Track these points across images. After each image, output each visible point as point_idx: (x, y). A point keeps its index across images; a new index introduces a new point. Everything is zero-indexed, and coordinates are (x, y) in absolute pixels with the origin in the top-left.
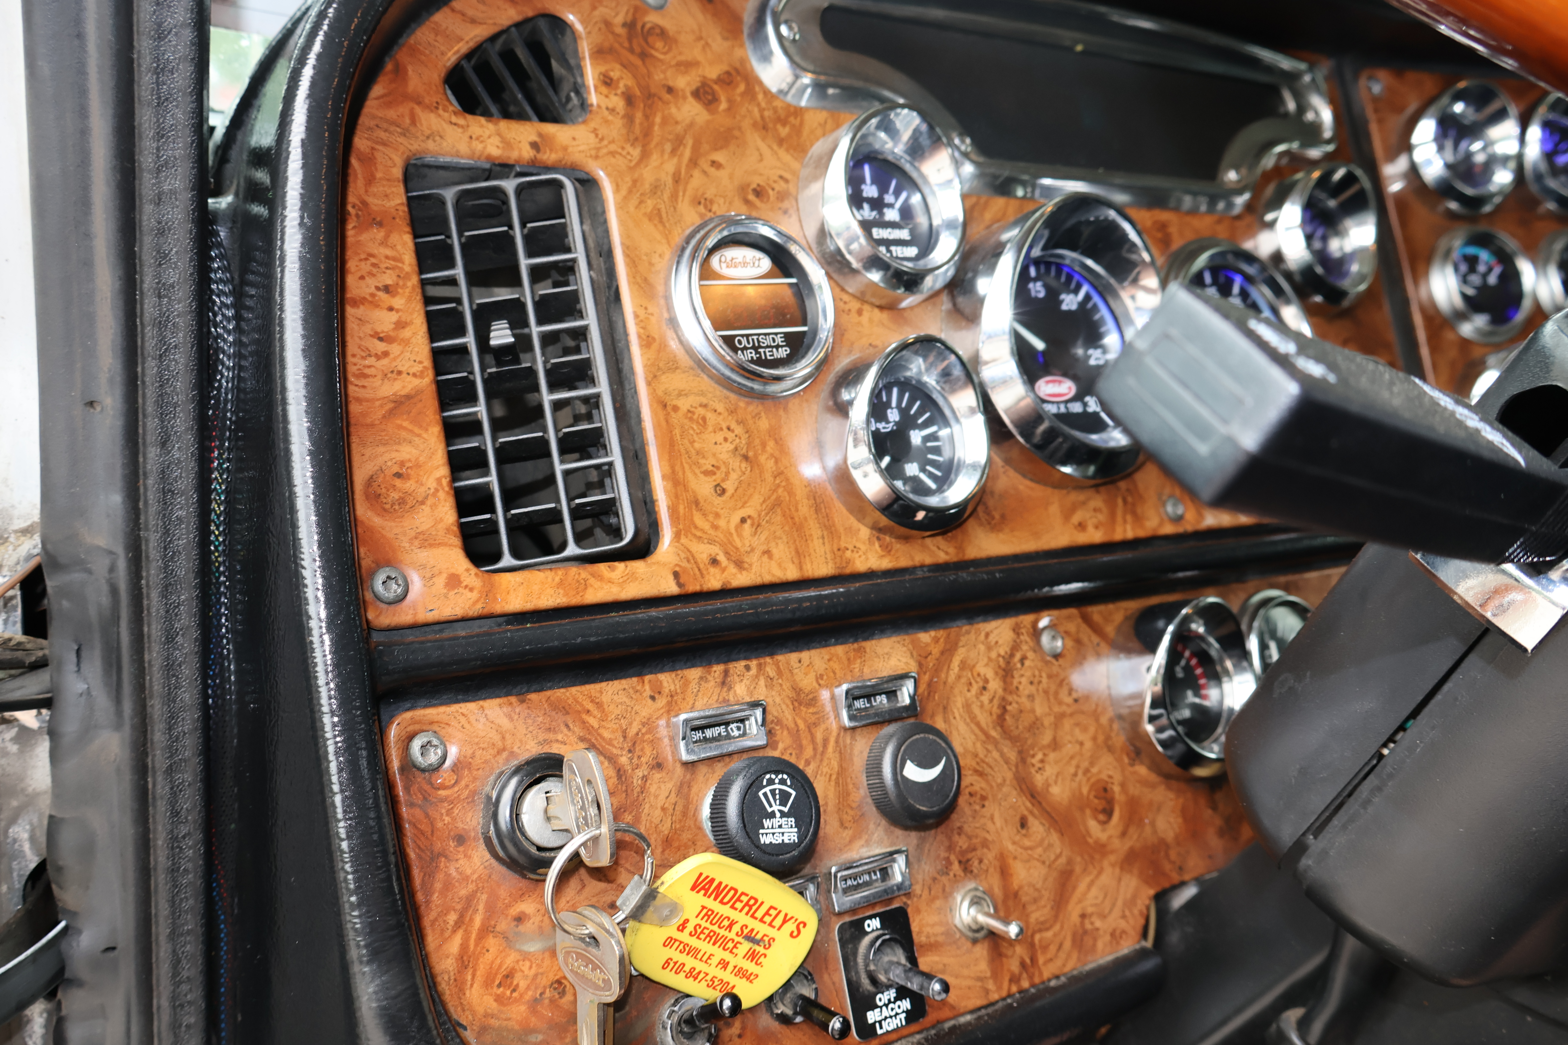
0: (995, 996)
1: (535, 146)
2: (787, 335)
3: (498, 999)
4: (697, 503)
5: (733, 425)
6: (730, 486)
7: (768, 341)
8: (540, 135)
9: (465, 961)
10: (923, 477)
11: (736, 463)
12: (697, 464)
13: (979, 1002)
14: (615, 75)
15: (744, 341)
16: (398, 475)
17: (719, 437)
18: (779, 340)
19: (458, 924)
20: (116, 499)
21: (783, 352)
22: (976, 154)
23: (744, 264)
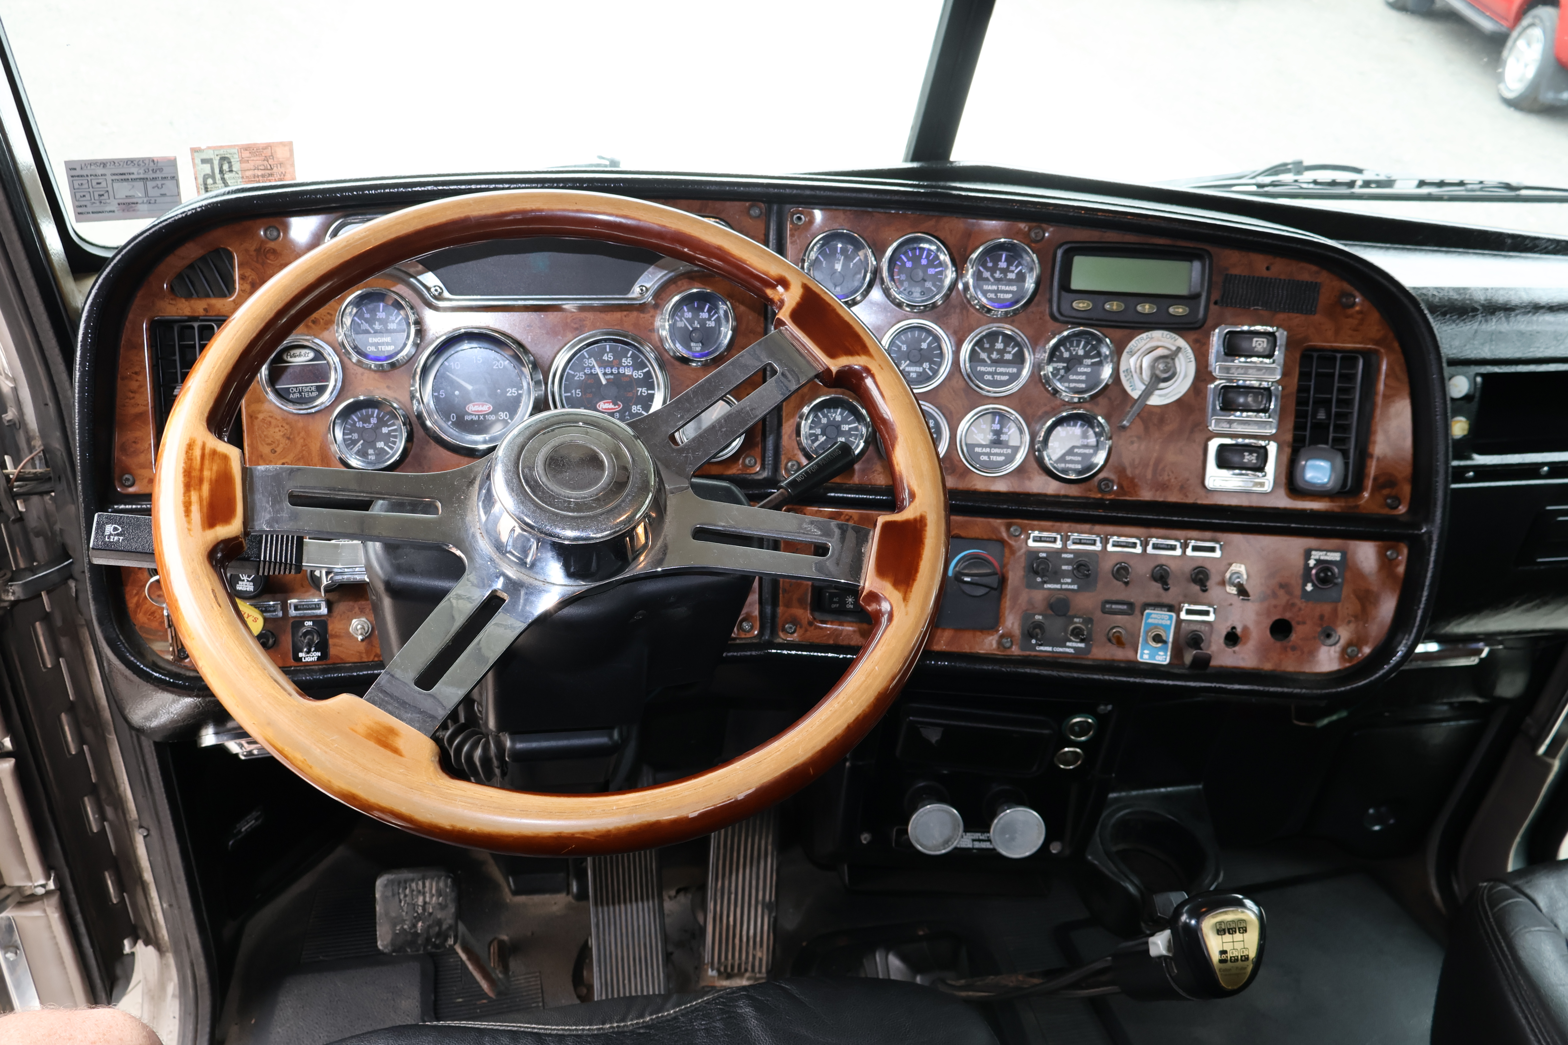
0: (365, 660)
1: (205, 310)
2: (317, 386)
3: (148, 619)
4: (261, 456)
5: (284, 425)
6: (279, 450)
7: (308, 389)
8: (208, 305)
9: (138, 605)
10: (386, 448)
11: (284, 441)
12: (264, 440)
13: (356, 660)
14: (247, 275)
15: (295, 390)
16: (135, 442)
17: (277, 430)
18: (313, 389)
19: (137, 594)
20: (58, 434)
21: (315, 394)
22: (446, 294)
23: (300, 355)
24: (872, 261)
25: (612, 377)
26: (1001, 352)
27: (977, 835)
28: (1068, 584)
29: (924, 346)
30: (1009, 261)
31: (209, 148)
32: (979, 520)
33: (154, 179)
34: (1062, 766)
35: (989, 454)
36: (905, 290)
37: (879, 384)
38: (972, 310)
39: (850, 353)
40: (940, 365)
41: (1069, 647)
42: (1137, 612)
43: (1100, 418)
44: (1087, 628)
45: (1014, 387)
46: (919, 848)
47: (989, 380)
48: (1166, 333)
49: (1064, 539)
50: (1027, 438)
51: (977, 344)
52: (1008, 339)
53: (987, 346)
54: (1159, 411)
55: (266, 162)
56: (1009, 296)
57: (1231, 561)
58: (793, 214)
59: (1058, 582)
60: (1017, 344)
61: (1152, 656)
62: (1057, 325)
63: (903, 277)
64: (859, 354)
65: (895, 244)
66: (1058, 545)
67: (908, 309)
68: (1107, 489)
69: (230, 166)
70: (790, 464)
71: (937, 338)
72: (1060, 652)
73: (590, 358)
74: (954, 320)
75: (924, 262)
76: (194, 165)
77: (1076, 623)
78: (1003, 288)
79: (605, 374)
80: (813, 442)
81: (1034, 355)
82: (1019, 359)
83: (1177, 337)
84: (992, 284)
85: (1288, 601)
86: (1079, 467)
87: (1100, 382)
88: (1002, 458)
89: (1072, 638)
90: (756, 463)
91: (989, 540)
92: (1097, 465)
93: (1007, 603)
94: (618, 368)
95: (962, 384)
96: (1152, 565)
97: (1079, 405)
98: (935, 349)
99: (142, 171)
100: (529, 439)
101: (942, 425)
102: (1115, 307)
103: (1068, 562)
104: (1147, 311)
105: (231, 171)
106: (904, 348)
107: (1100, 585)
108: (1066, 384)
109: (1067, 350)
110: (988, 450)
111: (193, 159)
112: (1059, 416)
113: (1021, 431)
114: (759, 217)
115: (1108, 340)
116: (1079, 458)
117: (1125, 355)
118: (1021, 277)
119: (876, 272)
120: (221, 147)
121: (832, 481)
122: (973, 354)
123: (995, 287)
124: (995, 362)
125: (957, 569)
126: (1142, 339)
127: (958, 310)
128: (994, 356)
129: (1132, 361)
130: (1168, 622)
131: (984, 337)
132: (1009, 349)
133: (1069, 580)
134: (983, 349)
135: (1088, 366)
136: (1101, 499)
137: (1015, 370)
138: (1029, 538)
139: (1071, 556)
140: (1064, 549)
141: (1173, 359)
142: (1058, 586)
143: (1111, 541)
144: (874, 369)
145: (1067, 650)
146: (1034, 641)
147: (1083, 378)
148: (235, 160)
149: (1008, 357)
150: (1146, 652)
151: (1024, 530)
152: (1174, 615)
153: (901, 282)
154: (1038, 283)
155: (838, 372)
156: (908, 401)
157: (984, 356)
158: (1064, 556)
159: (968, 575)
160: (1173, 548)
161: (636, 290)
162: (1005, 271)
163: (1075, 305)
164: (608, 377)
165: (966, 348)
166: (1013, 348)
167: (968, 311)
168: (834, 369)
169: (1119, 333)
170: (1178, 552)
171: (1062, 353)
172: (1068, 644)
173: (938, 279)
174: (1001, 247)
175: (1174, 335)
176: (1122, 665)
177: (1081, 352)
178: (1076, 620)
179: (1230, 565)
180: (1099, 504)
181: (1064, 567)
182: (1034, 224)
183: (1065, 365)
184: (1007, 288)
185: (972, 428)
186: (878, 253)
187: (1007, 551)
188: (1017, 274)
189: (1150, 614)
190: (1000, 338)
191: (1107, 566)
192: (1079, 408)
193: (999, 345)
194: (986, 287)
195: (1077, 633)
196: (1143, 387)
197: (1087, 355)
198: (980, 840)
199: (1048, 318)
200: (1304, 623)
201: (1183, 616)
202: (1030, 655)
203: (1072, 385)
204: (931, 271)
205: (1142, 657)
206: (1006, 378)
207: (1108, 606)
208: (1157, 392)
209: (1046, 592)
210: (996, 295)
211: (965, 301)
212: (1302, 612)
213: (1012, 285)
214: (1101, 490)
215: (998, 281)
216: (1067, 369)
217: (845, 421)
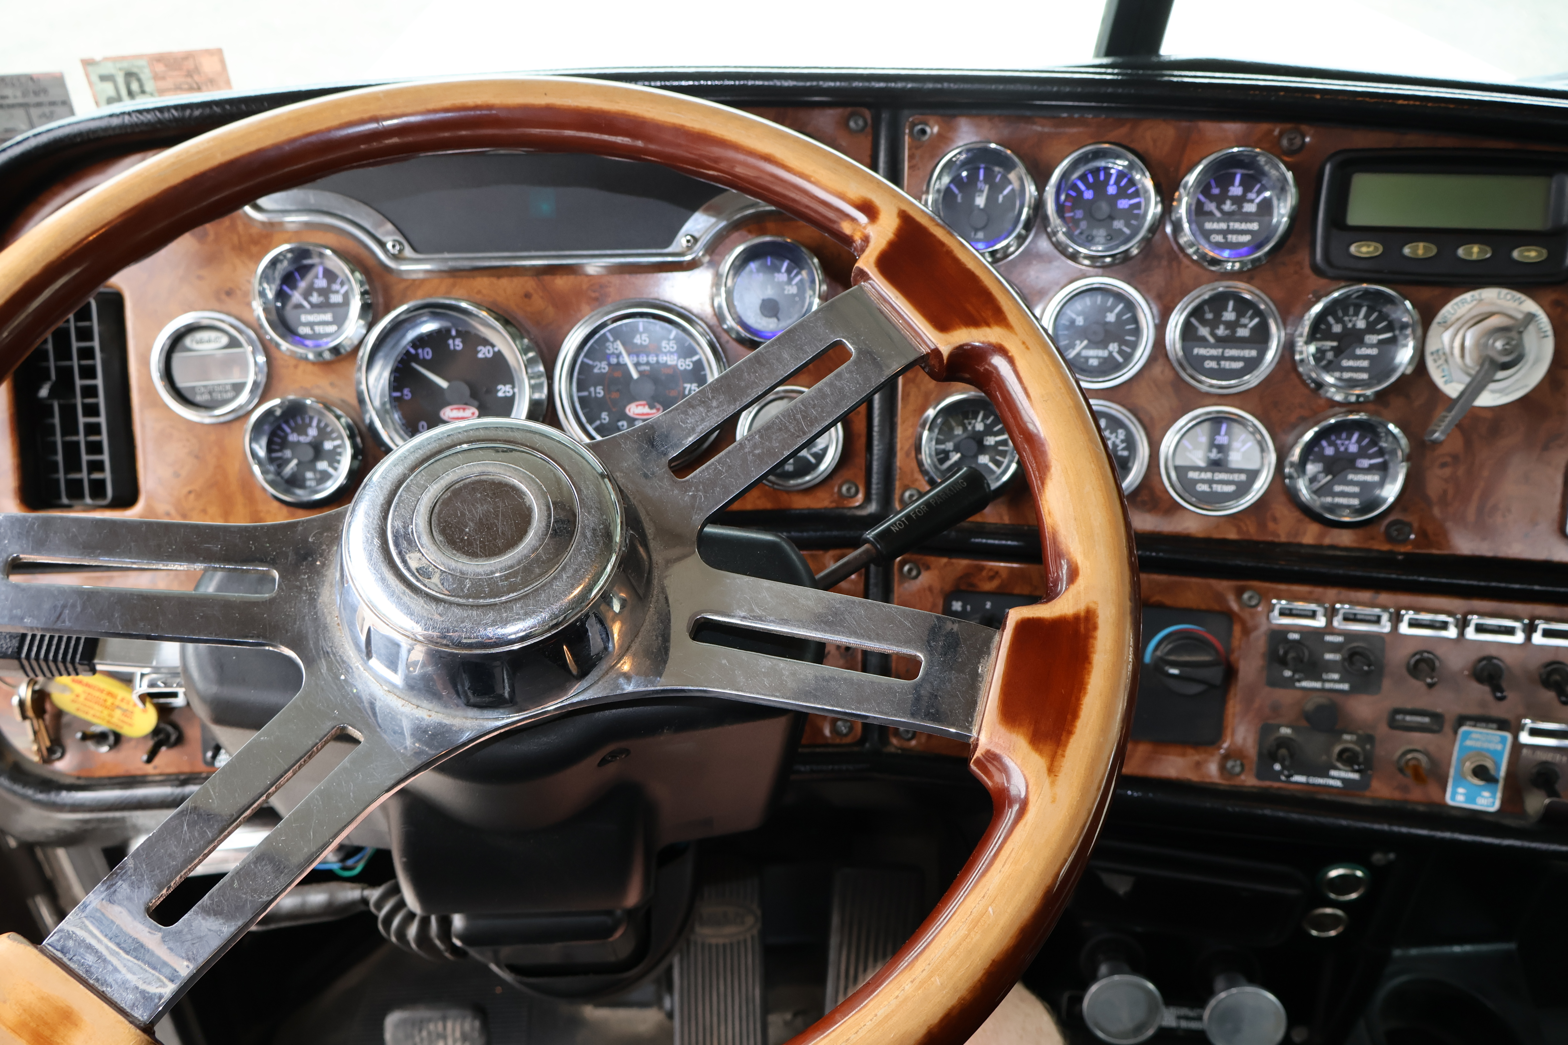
2: (233, 384)
5: (188, 440)
6: (184, 473)
7: (221, 388)
10: (330, 470)
11: (190, 461)
12: (164, 460)
15: (202, 389)
17: (181, 446)
18: (228, 387)
21: (230, 395)
22: (408, 252)
23: (209, 341)
24: (1031, 189)
25: (647, 368)
26: (1232, 326)
27: (1185, 1011)
28: (1334, 682)
29: (1111, 317)
30: (1247, 185)
31: (106, 59)
32: (1194, 580)
33: (39, 105)
34: (1314, 933)
35: (1210, 482)
36: (1081, 233)
37: (1022, 374)
38: (1186, 261)
39: (974, 322)
40: (1134, 346)
41: (1333, 778)
42: (1447, 729)
43: (1391, 427)
44: (1363, 749)
45: (1252, 380)
46: (1100, 1034)
47: (1212, 369)
48: (1504, 291)
49: (1329, 614)
50: (1272, 457)
51: (1193, 313)
52: (1244, 306)
53: (1209, 316)
54: (1489, 415)
55: (189, 80)
56: (1246, 238)
58: (913, 125)
59: (1318, 678)
60: (1258, 313)
61: (1470, 798)
62: (1323, 282)
63: (1079, 214)
64: (988, 325)
65: (1065, 163)
66: (1320, 622)
67: (1087, 262)
68: (1401, 537)
69: (141, 86)
70: (907, 494)
71: (1130, 306)
72: (1320, 785)
73: (615, 340)
74: (1158, 278)
75: (1112, 190)
76: (91, 84)
77: (1346, 742)
78: (1237, 226)
79: (637, 365)
80: (942, 461)
81: (1285, 329)
82: (1261, 337)
83: (1523, 297)
84: (1219, 221)
86: (1355, 502)
87: (1394, 369)
88: (1230, 488)
89: (1339, 765)
90: (857, 492)
91: (1209, 612)
92: (1385, 500)
93: (1234, 707)
94: (657, 356)
95: (1169, 375)
96: (1474, 656)
97: (1356, 407)
98: (1127, 322)
99: (19, 94)
100: (413, 469)
101: (1137, 437)
102: (1420, 252)
103: (1335, 648)
104: (1475, 257)
105: (143, 92)
106: (1080, 321)
107: (1386, 683)
108: (1337, 374)
109: (1338, 320)
110: (1208, 475)
111: (87, 75)
112: (1324, 424)
113: (1263, 449)
114: (862, 130)
115: (1408, 303)
116: (1356, 489)
117: (1434, 328)
118: (1266, 207)
119: (1039, 206)
120: (123, 58)
121: (971, 519)
122: (1188, 332)
123: (1223, 226)
124: (1222, 342)
125: (1159, 653)
126: (1464, 302)
127: (1164, 263)
128: (1221, 331)
129: (1446, 336)
130: (1499, 747)
131: (1205, 302)
132: (1244, 321)
133: (1336, 676)
134: (1204, 322)
135: (1372, 346)
136: (1391, 552)
137: (1253, 353)
138: (1272, 610)
139: (1339, 639)
140: (1329, 629)
141: (1521, 333)
142: (1318, 685)
143: (1406, 619)
144: (1013, 348)
145: (1331, 782)
146: (1277, 767)
147: (1365, 364)
148: (146, 75)
149: (1243, 332)
150: (1461, 790)
151: (1265, 597)
152: (1509, 736)
153: (1076, 222)
154: (1294, 217)
155: (952, 355)
156: (1070, 403)
157: (1204, 331)
158: (1329, 638)
159: (1174, 664)
160: (1510, 631)
161: (681, 241)
162: (1239, 201)
163: (1353, 249)
164: (642, 368)
165: (1176, 321)
166: (1251, 319)
167: (1180, 262)
168: (945, 350)
169: (1426, 293)
170: (1519, 638)
171: (1329, 326)
172: (1333, 773)
173: (1134, 215)
174: (1234, 161)
175: (1518, 295)
176: (1421, 808)
177: (1361, 324)
178: (1347, 737)
180: (1387, 561)
181: (1329, 656)
182: (1288, 126)
183: (1335, 344)
184: (1243, 226)
185: (1185, 442)
186: (1041, 179)
187: (1237, 629)
188: (1260, 205)
189: (1469, 733)
190: (1231, 304)
191: (1398, 656)
192: (1358, 412)
193: (1229, 315)
194: (1209, 226)
195: (1348, 759)
196: (1467, 379)
197: (1371, 329)
198: (1187, 1018)
199: (1307, 271)
201: (1525, 738)
202: (1271, 787)
203: (1346, 375)
204: (1123, 204)
205: (1453, 798)
206: (1239, 365)
207: (1399, 717)
208: (1492, 386)
209: (1299, 694)
210: (1225, 238)
211: (1175, 247)
213: (1251, 221)
214: (1389, 538)
215: (1228, 216)
216: (1338, 352)
217: (989, 431)
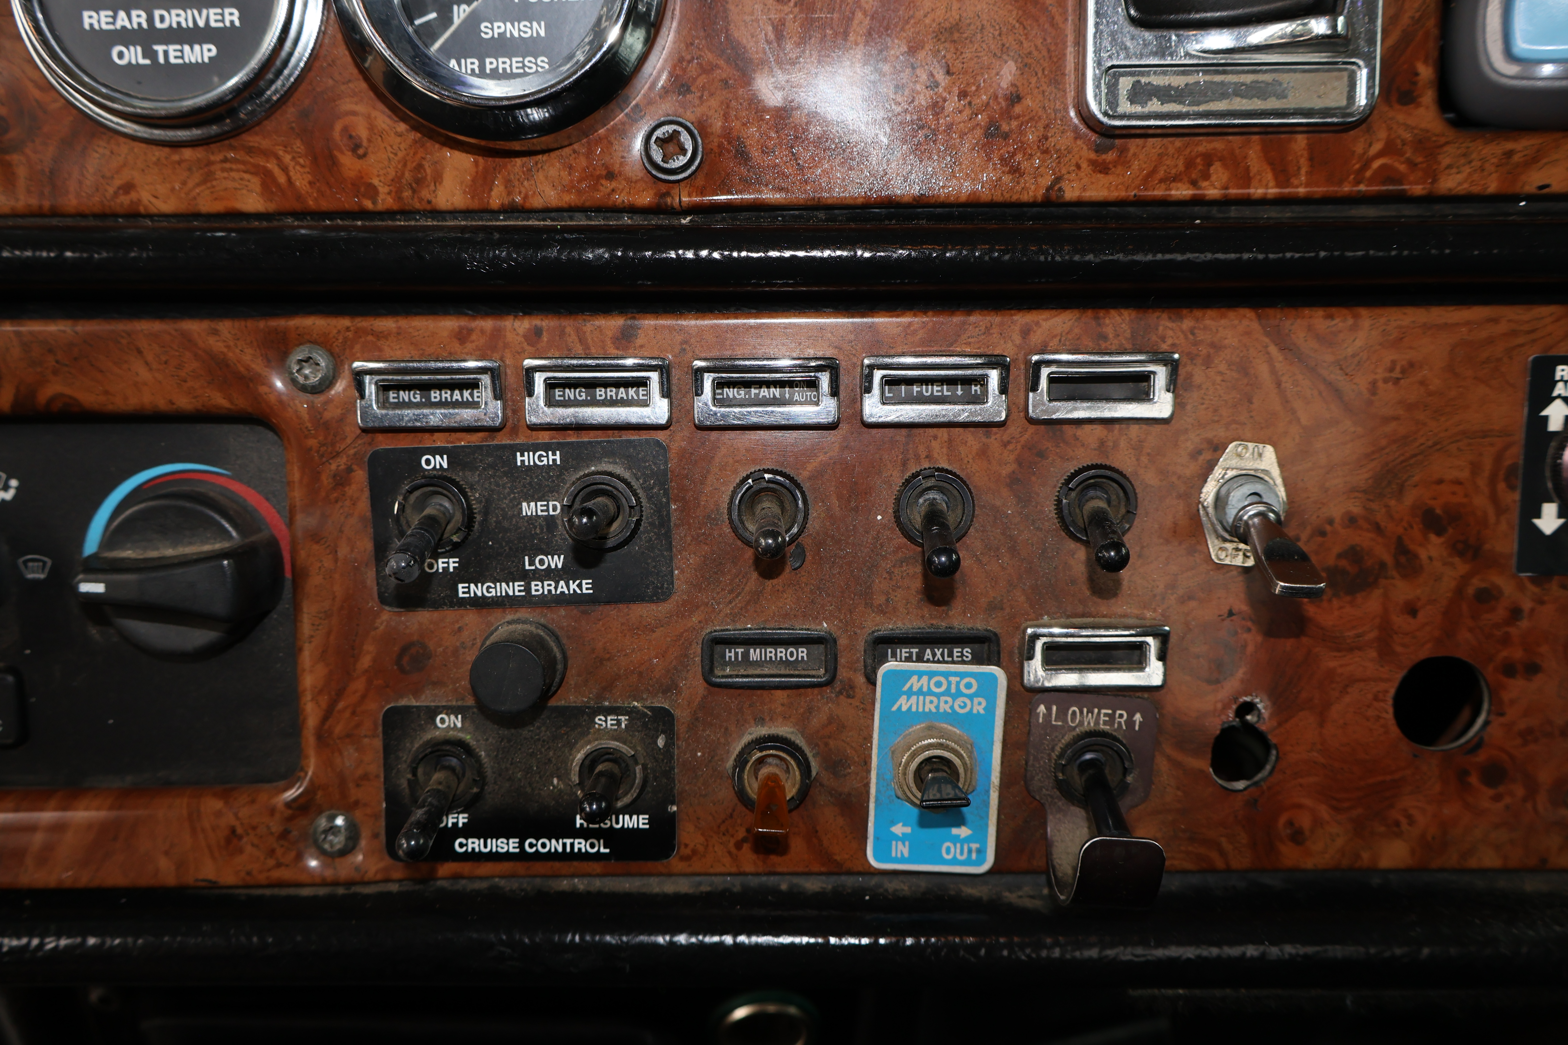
28: (553, 576)
35: (146, 38)
42: (850, 672)
44: (647, 748)
57: (1221, 433)
59: (514, 570)
61: (922, 846)
77: (603, 733)
85: (1464, 580)
103: (540, 481)
107: (685, 567)
110: (136, 19)
130: (978, 705)
133: (557, 562)
139: (549, 455)
142: (515, 589)
145: (581, 845)
150: (898, 830)
151: (344, 358)
152: (999, 672)
158: (520, 456)
178: (599, 721)
179: (1219, 448)
181: (531, 507)
189: (903, 677)
191: (704, 486)
200: (1532, 669)
201: (1038, 672)
205: (883, 853)
209: (468, 618)
212: (1524, 624)
